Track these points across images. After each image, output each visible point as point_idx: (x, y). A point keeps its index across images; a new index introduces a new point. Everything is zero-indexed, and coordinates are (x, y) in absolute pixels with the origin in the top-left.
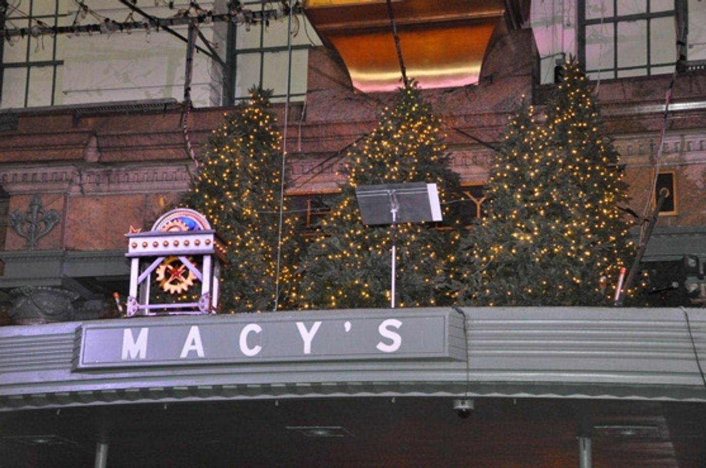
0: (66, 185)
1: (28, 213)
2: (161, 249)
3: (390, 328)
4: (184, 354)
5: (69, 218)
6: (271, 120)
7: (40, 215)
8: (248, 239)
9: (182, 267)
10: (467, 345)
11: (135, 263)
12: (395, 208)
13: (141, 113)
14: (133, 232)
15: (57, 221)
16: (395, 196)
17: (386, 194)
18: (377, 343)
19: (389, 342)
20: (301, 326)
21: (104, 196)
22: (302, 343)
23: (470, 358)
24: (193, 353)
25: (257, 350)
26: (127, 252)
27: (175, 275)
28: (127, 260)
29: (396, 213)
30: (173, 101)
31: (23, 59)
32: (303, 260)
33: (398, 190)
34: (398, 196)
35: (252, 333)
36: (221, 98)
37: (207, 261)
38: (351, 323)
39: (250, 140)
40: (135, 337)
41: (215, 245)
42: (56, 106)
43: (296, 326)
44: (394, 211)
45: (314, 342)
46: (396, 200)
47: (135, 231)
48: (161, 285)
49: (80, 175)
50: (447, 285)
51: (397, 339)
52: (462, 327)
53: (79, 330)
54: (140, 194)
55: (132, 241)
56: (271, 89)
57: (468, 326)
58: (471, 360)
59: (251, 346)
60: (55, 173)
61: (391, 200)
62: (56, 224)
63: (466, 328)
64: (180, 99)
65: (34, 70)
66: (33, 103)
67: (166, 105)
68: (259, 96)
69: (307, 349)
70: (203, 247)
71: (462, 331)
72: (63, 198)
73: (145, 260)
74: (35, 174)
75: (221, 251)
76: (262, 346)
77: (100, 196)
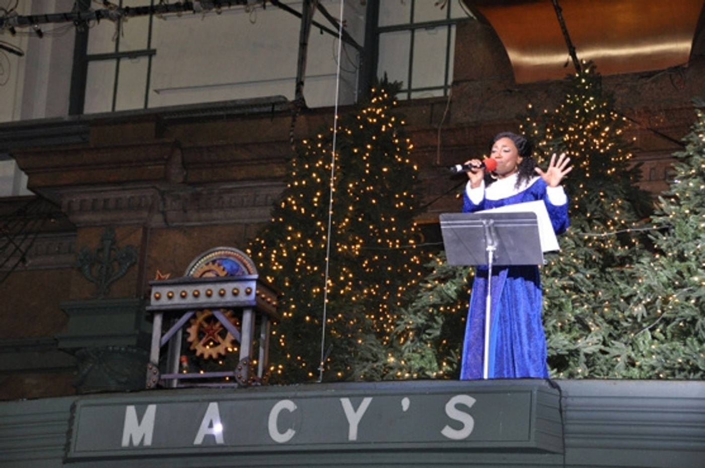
0: (145, 214)
1: (100, 250)
2: (190, 300)
3: (460, 407)
4: (199, 440)
5: (149, 256)
6: (397, 124)
7: (113, 253)
8: (343, 285)
9: (218, 325)
10: (564, 433)
11: (158, 320)
12: (492, 244)
13: (242, 116)
14: (160, 278)
15: (134, 260)
16: (492, 229)
17: (482, 226)
18: (442, 428)
19: (458, 426)
20: (346, 403)
21: (193, 227)
22: (347, 425)
23: (566, 449)
24: (210, 438)
25: (289, 434)
26: (149, 305)
27: (210, 335)
28: (149, 314)
29: (494, 252)
30: (282, 99)
31: (111, 49)
32: (406, 313)
33: (497, 221)
34: (496, 229)
35: (284, 413)
36: (356, 92)
37: (247, 317)
38: (411, 400)
39: (367, 150)
40: (140, 417)
41: (257, 295)
42: (150, 109)
43: (340, 402)
44: (491, 248)
45: (361, 425)
46: (493, 234)
47: (162, 277)
48: (192, 348)
49: (164, 199)
50: (603, 347)
51: (469, 422)
52: (558, 407)
53: (73, 408)
54: (239, 224)
55: (154, 290)
56: (399, 81)
57: (566, 406)
58: (569, 452)
59: (282, 430)
60: (132, 198)
61: (487, 234)
62: (132, 265)
63: (563, 408)
64: (291, 97)
65: (124, 63)
66: (121, 107)
67: (273, 105)
68: (383, 91)
69: (353, 435)
70: (243, 298)
71: (558, 412)
72: (141, 230)
73: (170, 315)
74: (106, 201)
75: (269, 303)
76: (295, 429)
77: (187, 227)
